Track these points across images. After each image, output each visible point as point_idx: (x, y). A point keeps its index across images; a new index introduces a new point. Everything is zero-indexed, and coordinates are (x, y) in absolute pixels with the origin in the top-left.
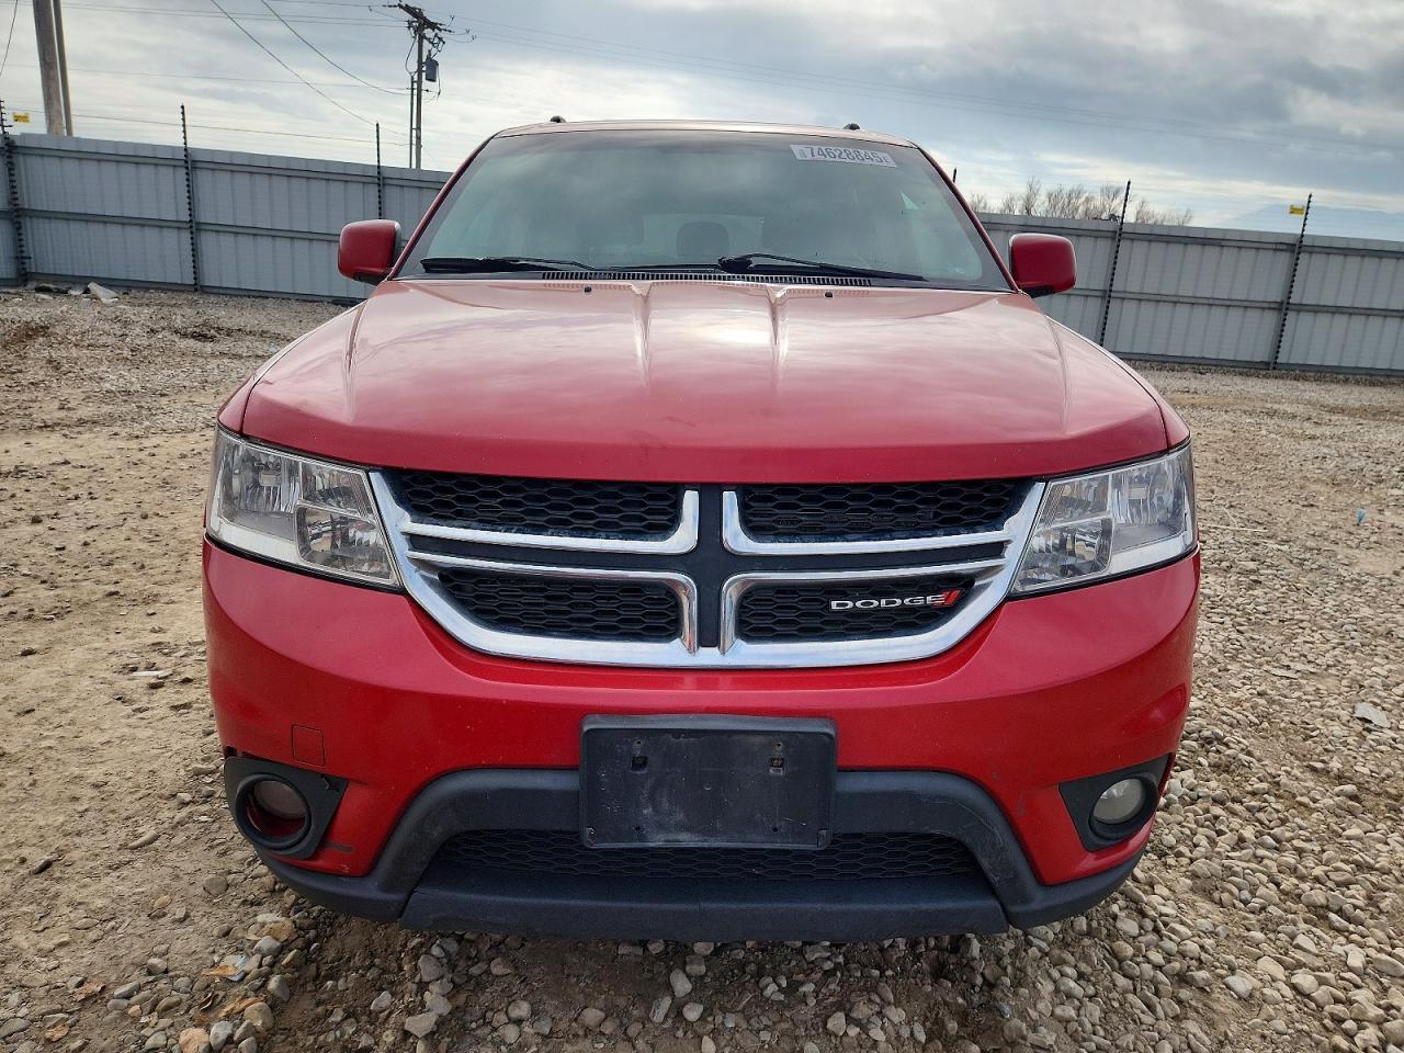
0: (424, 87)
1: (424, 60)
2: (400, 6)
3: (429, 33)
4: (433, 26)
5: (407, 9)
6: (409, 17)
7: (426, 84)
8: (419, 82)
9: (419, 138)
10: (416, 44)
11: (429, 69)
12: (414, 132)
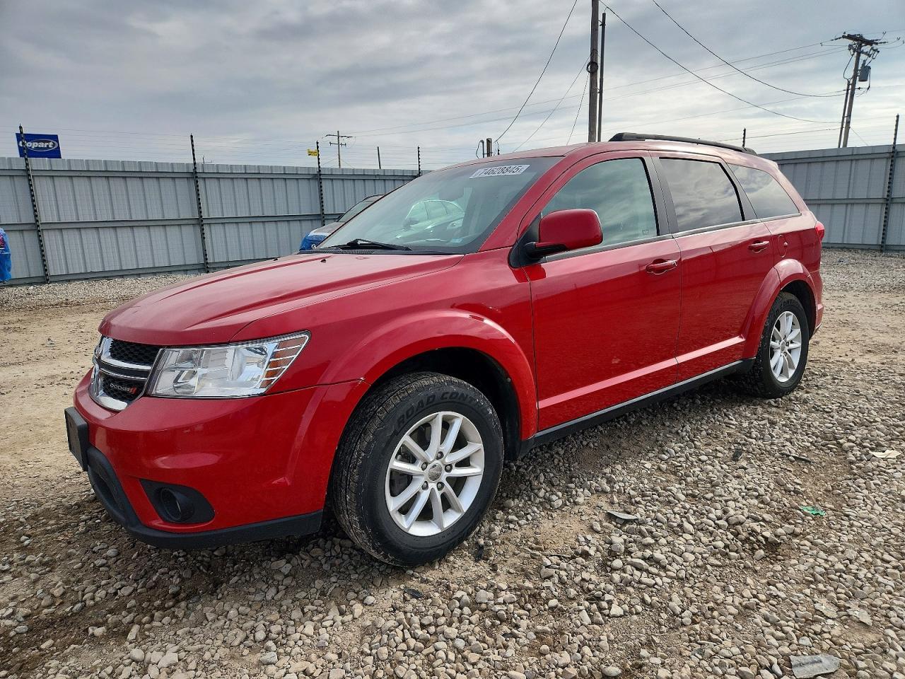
0: (857, 86)
1: (859, 68)
2: (844, 37)
3: (866, 48)
4: (870, 43)
5: (850, 37)
6: (851, 42)
7: (859, 84)
8: (854, 84)
9: (848, 123)
10: (854, 59)
11: (862, 73)
12: (845, 119)
